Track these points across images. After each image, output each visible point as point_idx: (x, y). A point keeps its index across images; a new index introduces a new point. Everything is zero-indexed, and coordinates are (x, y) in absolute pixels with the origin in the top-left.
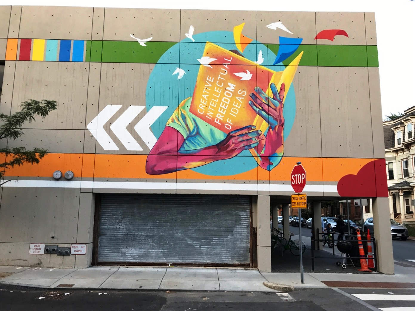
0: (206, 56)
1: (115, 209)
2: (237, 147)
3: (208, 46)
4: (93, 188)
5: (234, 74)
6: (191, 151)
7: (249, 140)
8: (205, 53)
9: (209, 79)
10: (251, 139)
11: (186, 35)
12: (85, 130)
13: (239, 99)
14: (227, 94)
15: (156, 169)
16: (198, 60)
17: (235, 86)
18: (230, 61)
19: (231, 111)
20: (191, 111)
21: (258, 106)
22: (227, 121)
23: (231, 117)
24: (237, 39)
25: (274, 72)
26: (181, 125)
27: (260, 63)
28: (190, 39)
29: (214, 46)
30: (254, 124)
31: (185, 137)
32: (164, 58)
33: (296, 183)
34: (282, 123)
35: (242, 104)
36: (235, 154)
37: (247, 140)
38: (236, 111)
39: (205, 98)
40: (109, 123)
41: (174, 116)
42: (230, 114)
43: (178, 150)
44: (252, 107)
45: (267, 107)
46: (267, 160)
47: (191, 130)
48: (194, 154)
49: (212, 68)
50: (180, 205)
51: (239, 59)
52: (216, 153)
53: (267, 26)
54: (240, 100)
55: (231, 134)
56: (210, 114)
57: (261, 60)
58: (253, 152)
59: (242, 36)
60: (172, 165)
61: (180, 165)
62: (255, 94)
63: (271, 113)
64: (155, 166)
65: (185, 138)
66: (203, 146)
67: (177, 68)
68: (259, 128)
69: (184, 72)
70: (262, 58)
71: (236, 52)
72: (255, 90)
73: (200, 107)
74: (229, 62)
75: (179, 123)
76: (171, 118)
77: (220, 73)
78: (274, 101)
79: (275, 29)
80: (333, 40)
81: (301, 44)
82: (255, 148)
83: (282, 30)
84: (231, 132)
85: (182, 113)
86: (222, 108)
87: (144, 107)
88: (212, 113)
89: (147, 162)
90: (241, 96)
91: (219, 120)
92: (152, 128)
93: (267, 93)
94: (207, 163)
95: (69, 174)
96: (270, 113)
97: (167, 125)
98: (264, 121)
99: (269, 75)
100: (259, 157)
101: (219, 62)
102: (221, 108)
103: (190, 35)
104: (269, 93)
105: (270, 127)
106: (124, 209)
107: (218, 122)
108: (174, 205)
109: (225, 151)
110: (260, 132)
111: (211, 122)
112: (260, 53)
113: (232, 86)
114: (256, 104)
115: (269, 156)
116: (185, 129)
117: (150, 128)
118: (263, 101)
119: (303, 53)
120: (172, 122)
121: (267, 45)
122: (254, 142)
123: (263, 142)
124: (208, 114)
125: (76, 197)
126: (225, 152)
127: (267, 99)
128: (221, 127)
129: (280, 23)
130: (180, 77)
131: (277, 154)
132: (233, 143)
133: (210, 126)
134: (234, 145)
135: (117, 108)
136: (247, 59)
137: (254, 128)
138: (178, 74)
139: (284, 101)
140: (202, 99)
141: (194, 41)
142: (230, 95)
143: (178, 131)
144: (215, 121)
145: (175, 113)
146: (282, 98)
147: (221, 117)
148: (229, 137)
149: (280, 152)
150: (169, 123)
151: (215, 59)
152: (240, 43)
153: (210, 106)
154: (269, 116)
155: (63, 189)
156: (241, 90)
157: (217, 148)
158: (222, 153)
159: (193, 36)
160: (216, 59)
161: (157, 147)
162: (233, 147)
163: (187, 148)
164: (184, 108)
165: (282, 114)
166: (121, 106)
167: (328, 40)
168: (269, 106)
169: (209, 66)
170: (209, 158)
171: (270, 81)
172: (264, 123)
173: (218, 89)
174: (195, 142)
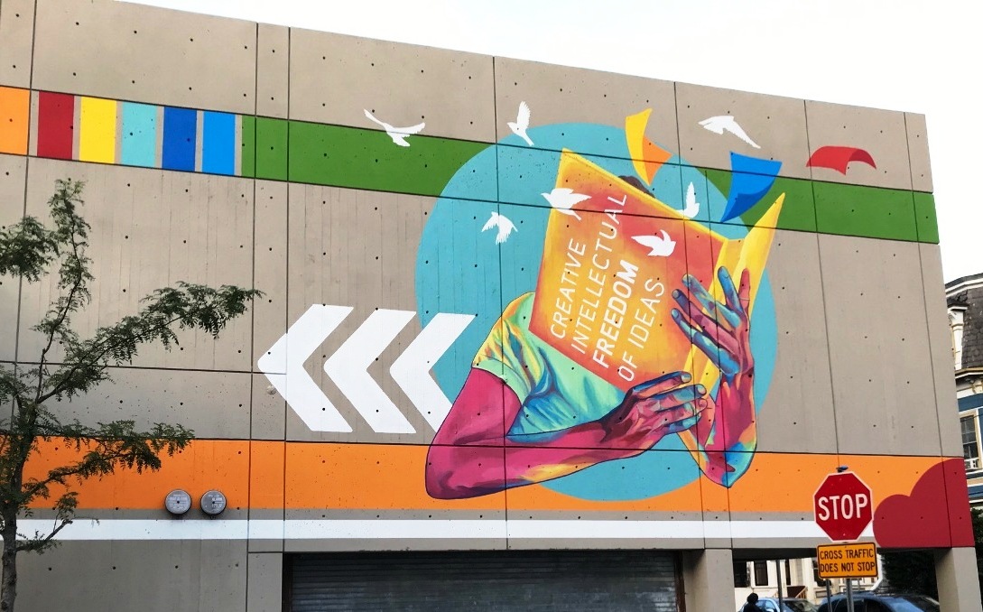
0: (563, 186)
1: (334, 596)
2: (649, 428)
3: (567, 161)
4: (284, 540)
5: (634, 238)
6: (540, 436)
7: (677, 408)
8: (560, 178)
9: (573, 247)
10: (682, 406)
11: (511, 125)
12: (252, 372)
13: (649, 303)
14: (619, 288)
15: (453, 483)
16: (546, 195)
17: (636, 269)
18: (623, 204)
19: (632, 333)
20: (533, 328)
21: (693, 323)
22: (624, 360)
23: (632, 350)
24: (636, 150)
25: (725, 241)
26: (509, 365)
27: (693, 215)
28: (522, 139)
29: (582, 163)
30: (687, 369)
31: (522, 399)
32: (458, 183)
33: (836, 517)
34: (749, 368)
35: (656, 316)
36: (646, 445)
37: (673, 409)
38: (643, 334)
39: (567, 295)
40: (321, 357)
41: (490, 341)
42: (630, 340)
43: (507, 430)
44: (679, 324)
45: (713, 326)
46: (720, 460)
47: (537, 380)
48: (547, 443)
49: (579, 219)
50: (506, 581)
51: (642, 199)
52: (602, 442)
53: (702, 123)
54: (650, 306)
55: (635, 392)
56: (581, 340)
57: (691, 209)
58: (688, 438)
59: (647, 144)
60: (492, 473)
61: (513, 473)
62: (685, 291)
63: (724, 341)
64: (450, 474)
65: (522, 402)
66: (568, 423)
67: (493, 213)
68: (699, 379)
69: (513, 226)
70: (696, 202)
71: (634, 181)
72: (683, 282)
73: (554, 319)
74: (618, 207)
75: (506, 361)
76: (484, 346)
77: (601, 233)
78: (728, 311)
79: (721, 132)
80: (843, 172)
81: (779, 175)
82: (691, 428)
83: (734, 136)
84: (634, 388)
85: (511, 336)
86: (610, 325)
87: (413, 314)
88: (586, 338)
89: (428, 464)
90: (652, 295)
91: (602, 357)
92: (437, 372)
93: (711, 291)
94: (580, 467)
95: (213, 500)
96: (720, 342)
97: (475, 366)
98: (709, 361)
99: (714, 247)
100: (703, 453)
101: (596, 205)
102: (608, 325)
103: (520, 126)
104: (715, 292)
105: (724, 379)
106: (359, 595)
107: (601, 362)
108: (491, 581)
109: (620, 436)
110: (701, 390)
111: (584, 360)
112: (691, 189)
113: (629, 270)
114: (687, 318)
115: (725, 451)
116: (522, 379)
117: (431, 372)
118: (705, 311)
119: (785, 199)
120: (486, 359)
121: (705, 170)
122: (689, 415)
123: (711, 414)
124: (575, 339)
125: (237, 565)
126: (622, 440)
127: (712, 306)
128: (610, 374)
129: (730, 118)
130: (502, 237)
131: (742, 446)
132: (640, 416)
133: (582, 372)
134: (642, 420)
135: (340, 313)
136: (662, 204)
137: (688, 379)
138: (496, 229)
139: (750, 314)
140: (558, 300)
141: (531, 144)
142: (625, 291)
143: (503, 383)
144: (595, 358)
145: (494, 335)
146: (744, 306)
147: (609, 349)
148: (630, 400)
149: (749, 441)
150: (479, 358)
151: (585, 197)
152: (641, 158)
153: (579, 319)
154: (720, 350)
155: (197, 544)
156: (651, 280)
157: (603, 428)
158: (615, 443)
159: (528, 131)
160: (589, 197)
161: (452, 423)
162: (641, 428)
163: (528, 429)
164: (515, 321)
165: (747, 344)
166: (350, 309)
167: (834, 170)
168: (717, 324)
169: (572, 213)
170: (586, 455)
171: (717, 260)
172: (710, 366)
173: (598, 275)
174: (548, 413)
